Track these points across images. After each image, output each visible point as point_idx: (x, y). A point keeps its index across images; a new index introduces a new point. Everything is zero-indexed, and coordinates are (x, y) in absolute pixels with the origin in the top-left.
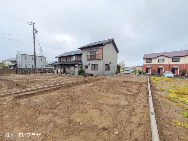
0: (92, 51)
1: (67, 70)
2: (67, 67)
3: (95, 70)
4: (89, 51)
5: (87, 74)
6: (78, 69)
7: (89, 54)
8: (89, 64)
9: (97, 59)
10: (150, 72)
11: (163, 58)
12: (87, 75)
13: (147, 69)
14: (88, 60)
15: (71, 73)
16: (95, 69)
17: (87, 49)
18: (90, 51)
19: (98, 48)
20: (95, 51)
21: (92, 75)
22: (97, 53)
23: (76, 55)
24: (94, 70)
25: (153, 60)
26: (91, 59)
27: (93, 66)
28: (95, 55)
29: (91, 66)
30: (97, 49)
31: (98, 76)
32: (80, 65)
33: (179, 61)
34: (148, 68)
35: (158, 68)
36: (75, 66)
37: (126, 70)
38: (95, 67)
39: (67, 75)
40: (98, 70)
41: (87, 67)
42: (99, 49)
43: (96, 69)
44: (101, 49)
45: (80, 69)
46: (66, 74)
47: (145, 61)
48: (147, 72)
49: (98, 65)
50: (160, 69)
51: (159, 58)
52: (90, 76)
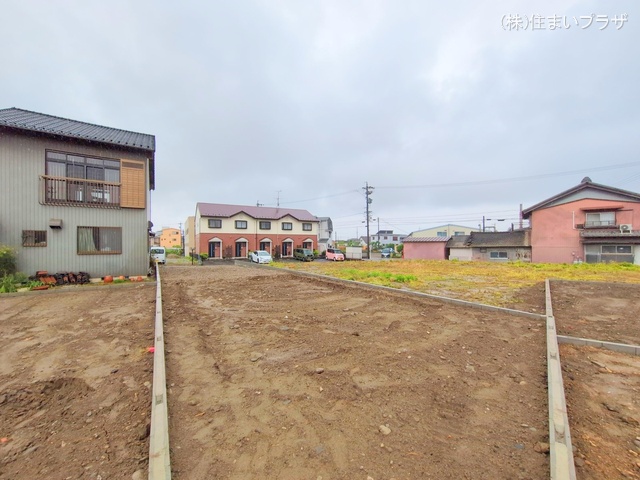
4: (51, 155)
5: (38, 276)
7: (58, 171)
8: (58, 224)
9: (115, 207)
10: (220, 254)
11: (244, 218)
12: (51, 281)
13: (212, 246)
14: (49, 201)
16: (103, 250)
17: (41, 146)
19: (119, 160)
20: (101, 168)
21: (82, 278)
22: (110, 177)
24: (90, 254)
25: (225, 223)
26: (70, 202)
27: (88, 236)
28: (101, 185)
29: (69, 234)
31: (121, 278)
33: (269, 229)
34: (213, 243)
35: (237, 243)
37: (155, 251)
38: (99, 240)
40: (120, 254)
41: (36, 238)
42: (126, 165)
43: (107, 249)
47: (205, 222)
48: (212, 254)
49: (119, 230)
50: (239, 245)
51: (238, 218)
52: (70, 282)
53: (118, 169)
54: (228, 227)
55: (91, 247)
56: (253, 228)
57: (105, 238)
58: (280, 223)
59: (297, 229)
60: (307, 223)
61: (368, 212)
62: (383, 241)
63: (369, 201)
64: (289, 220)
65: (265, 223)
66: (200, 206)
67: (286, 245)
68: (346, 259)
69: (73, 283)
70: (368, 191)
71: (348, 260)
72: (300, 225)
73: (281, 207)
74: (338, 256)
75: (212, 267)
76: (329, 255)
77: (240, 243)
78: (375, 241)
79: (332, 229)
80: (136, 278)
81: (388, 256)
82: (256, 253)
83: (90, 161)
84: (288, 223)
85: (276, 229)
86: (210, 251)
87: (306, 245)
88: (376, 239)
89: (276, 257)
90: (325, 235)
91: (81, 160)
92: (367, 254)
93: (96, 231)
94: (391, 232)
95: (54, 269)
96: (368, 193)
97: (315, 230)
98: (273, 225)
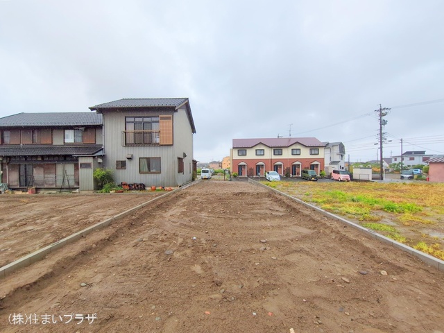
0: (140, 123)
1: (38, 175)
2: (41, 166)
3: (149, 172)
4: (128, 120)
5: (122, 185)
6: (94, 170)
7: (131, 128)
8: (130, 156)
9: (157, 145)
10: (245, 172)
11: (262, 148)
12: (127, 188)
13: (241, 168)
14: (126, 144)
15: (59, 184)
16: (152, 171)
17: (123, 115)
18: (132, 120)
19: (158, 116)
20: (150, 123)
21: (142, 187)
22: (155, 127)
23: (82, 126)
24: (145, 173)
25: (248, 151)
26: (136, 144)
27: (144, 162)
28: (150, 133)
29: (136, 161)
30: (154, 119)
31: (160, 188)
32: (100, 160)
34: (241, 166)
35: (257, 166)
36: (81, 161)
37: (204, 172)
38: (150, 165)
39: (41, 192)
40: (160, 173)
41: (122, 165)
42: (162, 118)
43: (154, 171)
44: (169, 118)
45: (100, 172)
46: (37, 190)
47: (236, 152)
48: (240, 173)
49: (159, 158)
50: (259, 168)
51: (258, 148)
52: (135, 189)
53: (158, 122)
54: (251, 155)
55: (146, 169)
56: (269, 154)
57: (153, 164)
58: (289, 150)
59: (305, 154)
60: (314, 148)
61: (381, 134)
62: (407, 162)
63: (383, 123)
64: (298, 147)
65: (278, 150)
66: (234, 141)
67: (295, 167)
68: (352, 179)
69: (137, 190)
70: (382, 113)
71: (357, 180)
72: (308, 151)
73: (292, 137)
74: (342, 176)
75: (239, 182)
76: (335, 176)
77: (259, 166)
78: (397, 162)
79: (344, 153)
80: (168, 188)
81: (411, 178)
82: (268, 173)
83: (146, 120)
84: (297, 149)
85: (287, 154)
86: (240, 171)
87: (313, 167)
88: (399, 160)
89: (286, 177)
90: (337, 158)
91: (140, 120)
92: (379, 175)
93: (148, 159)
94: (423, 152)
95: (129, 182)
96: (382, 115)
97: (323, 154)
98: (284, 151)
